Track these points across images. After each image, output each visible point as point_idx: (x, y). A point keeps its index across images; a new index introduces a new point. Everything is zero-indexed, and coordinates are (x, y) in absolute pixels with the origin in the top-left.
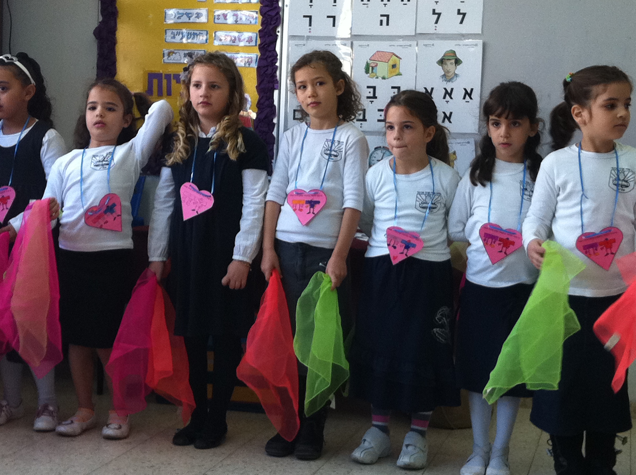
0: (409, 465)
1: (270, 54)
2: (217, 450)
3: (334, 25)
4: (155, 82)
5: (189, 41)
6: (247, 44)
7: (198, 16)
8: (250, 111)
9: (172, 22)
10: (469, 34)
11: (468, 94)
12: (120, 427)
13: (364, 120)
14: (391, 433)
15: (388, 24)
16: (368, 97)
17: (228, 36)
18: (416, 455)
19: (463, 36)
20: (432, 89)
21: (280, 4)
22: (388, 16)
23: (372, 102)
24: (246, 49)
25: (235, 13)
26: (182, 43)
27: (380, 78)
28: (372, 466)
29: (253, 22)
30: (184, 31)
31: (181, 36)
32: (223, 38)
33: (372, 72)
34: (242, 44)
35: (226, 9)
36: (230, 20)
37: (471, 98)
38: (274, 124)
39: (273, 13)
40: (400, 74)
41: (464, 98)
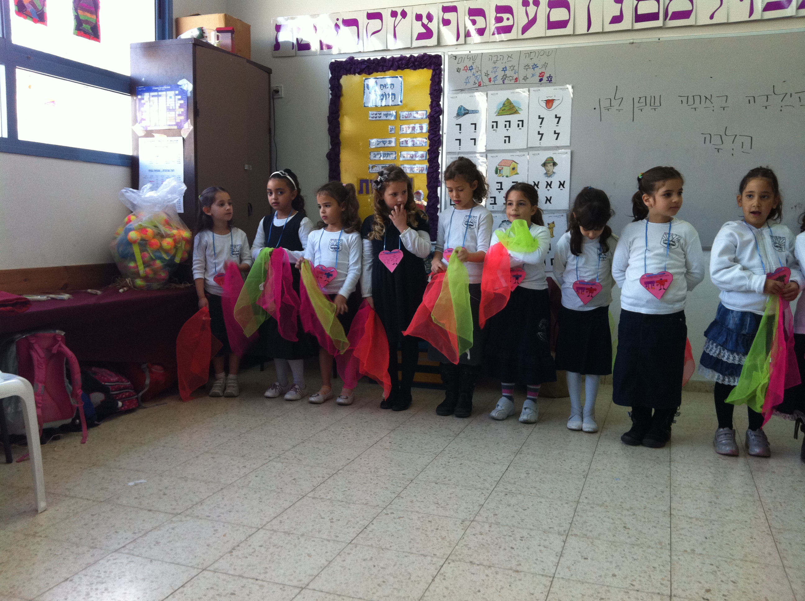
0: (527, 421)
1: (435, 164)
3: (475, 144)
4: (364, 185)
5: (385, 158)
6: (421, 159)
7: (390, 142)
8: (423, 201)
9: (374, 147)
10: (561, 146)
11: (562, 184)
12: (347, 398)
13: (495, 203)
14: (515, 401)
15: (509, 142)
16: (497, 189)
17: (408, 154)
18: (530, 415)
19: (558, 148)
20: (538, 182)
21: (441, 133)
22: (509, 137)
23: (500, 192)
24: (420, 162)
25: (413, 139)
26: (380, 160)
27: (505, 177)
28: (503, 421)
29: (424, 144)
30: (381, 152)
31: (379, 156)
32: (405, 156)
33: (500, 173)
34: (417, 159)
35: (407, 137)
36: (410, 144)
37: (564, 187)
38: (438, 208)
39: (436, 139)
40: (517, 174)
41: (559, 187)
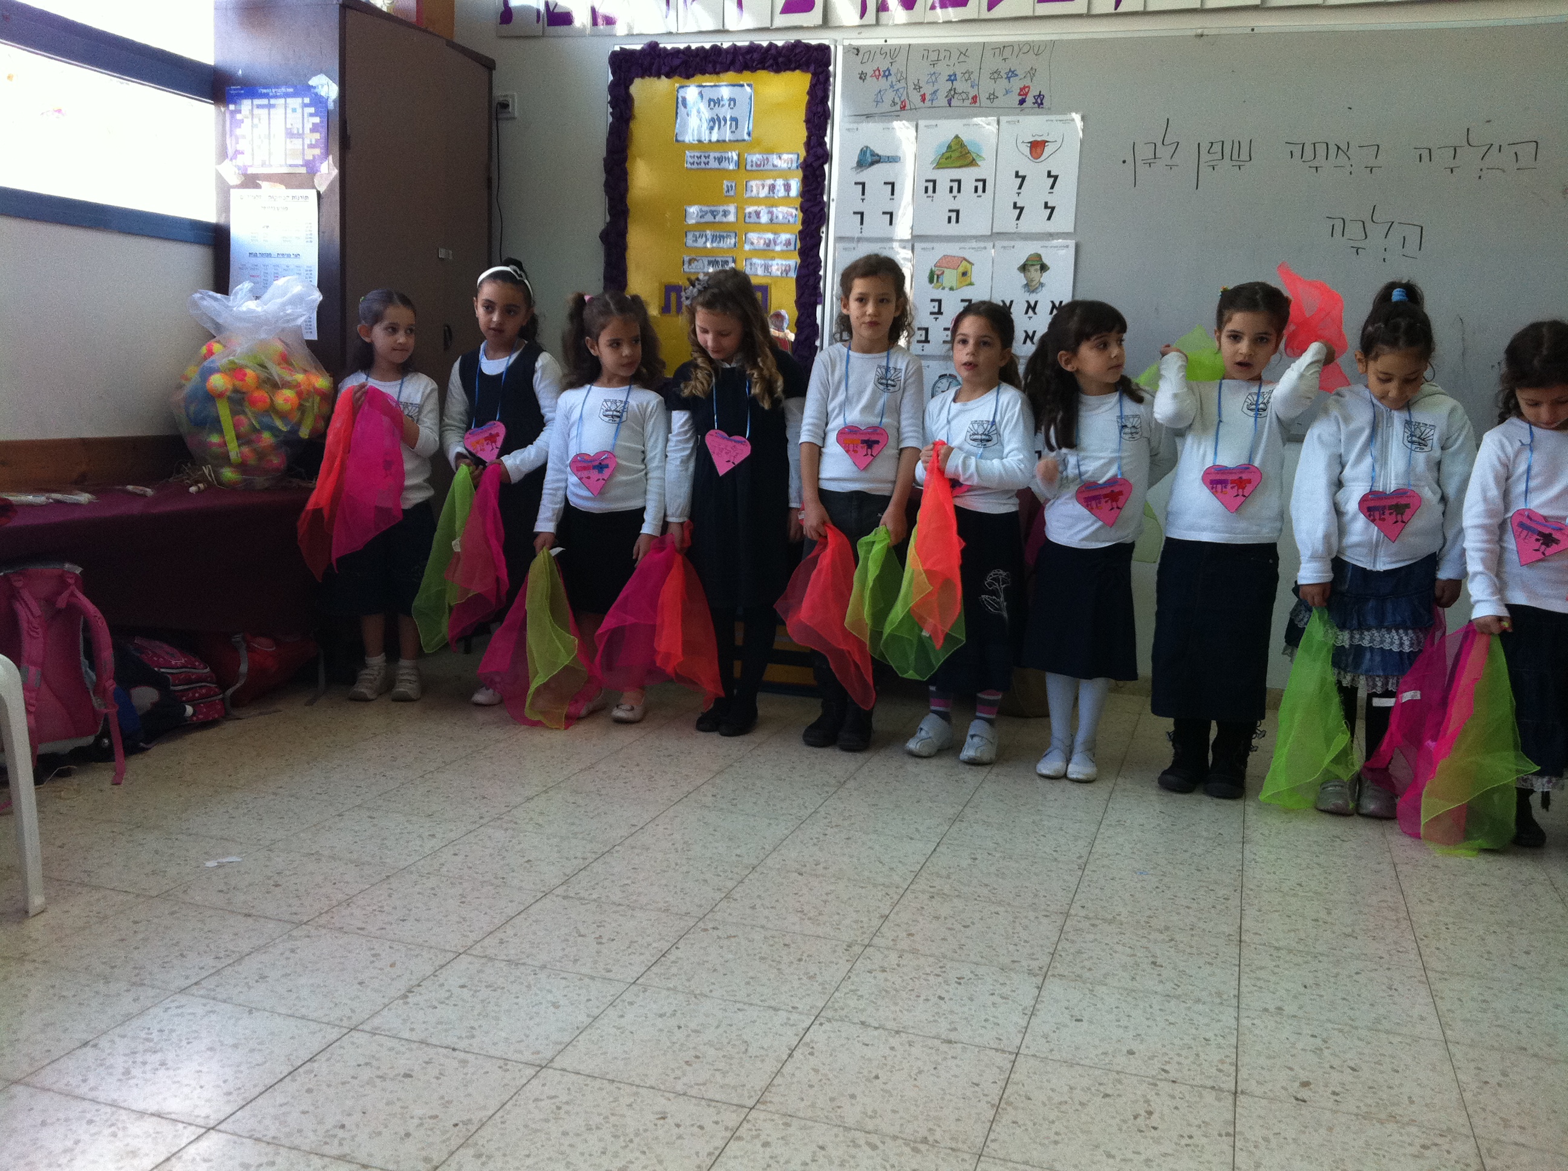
0: (974, 759)
1: (812, 260)
2: (745, 738)
3: (891, 223)
4: (673, 296)
5: (715, 245)
6: (785, 248)
7: (726, 214)
8: (787, 331)
9: (693, 221)
10: (1058, 234)
12: (632, 709)
13: (927, 341)
14: (954, 721)
15: (957, 221)
16: (932, 313)
17: (761, 238)
18: (982, 748)
19: (1051, 236)
20: (1012, 302)
21: (825, 198)
22: (958, 212)
23: (937, 319)
24: (783, 254)
25: (770, 209)
26: (706, 247)
27: (947, 289)
28: (931, 760)
29: (792, 220)
30: (708, 232)
31: (704, 239)
32: (755, 241)
33: (938, 281)
34: (778, 248)
35: (758, 204)
36: (764, 219)
38: (816, 348)
39: (816, 209)
40: (971, 284)
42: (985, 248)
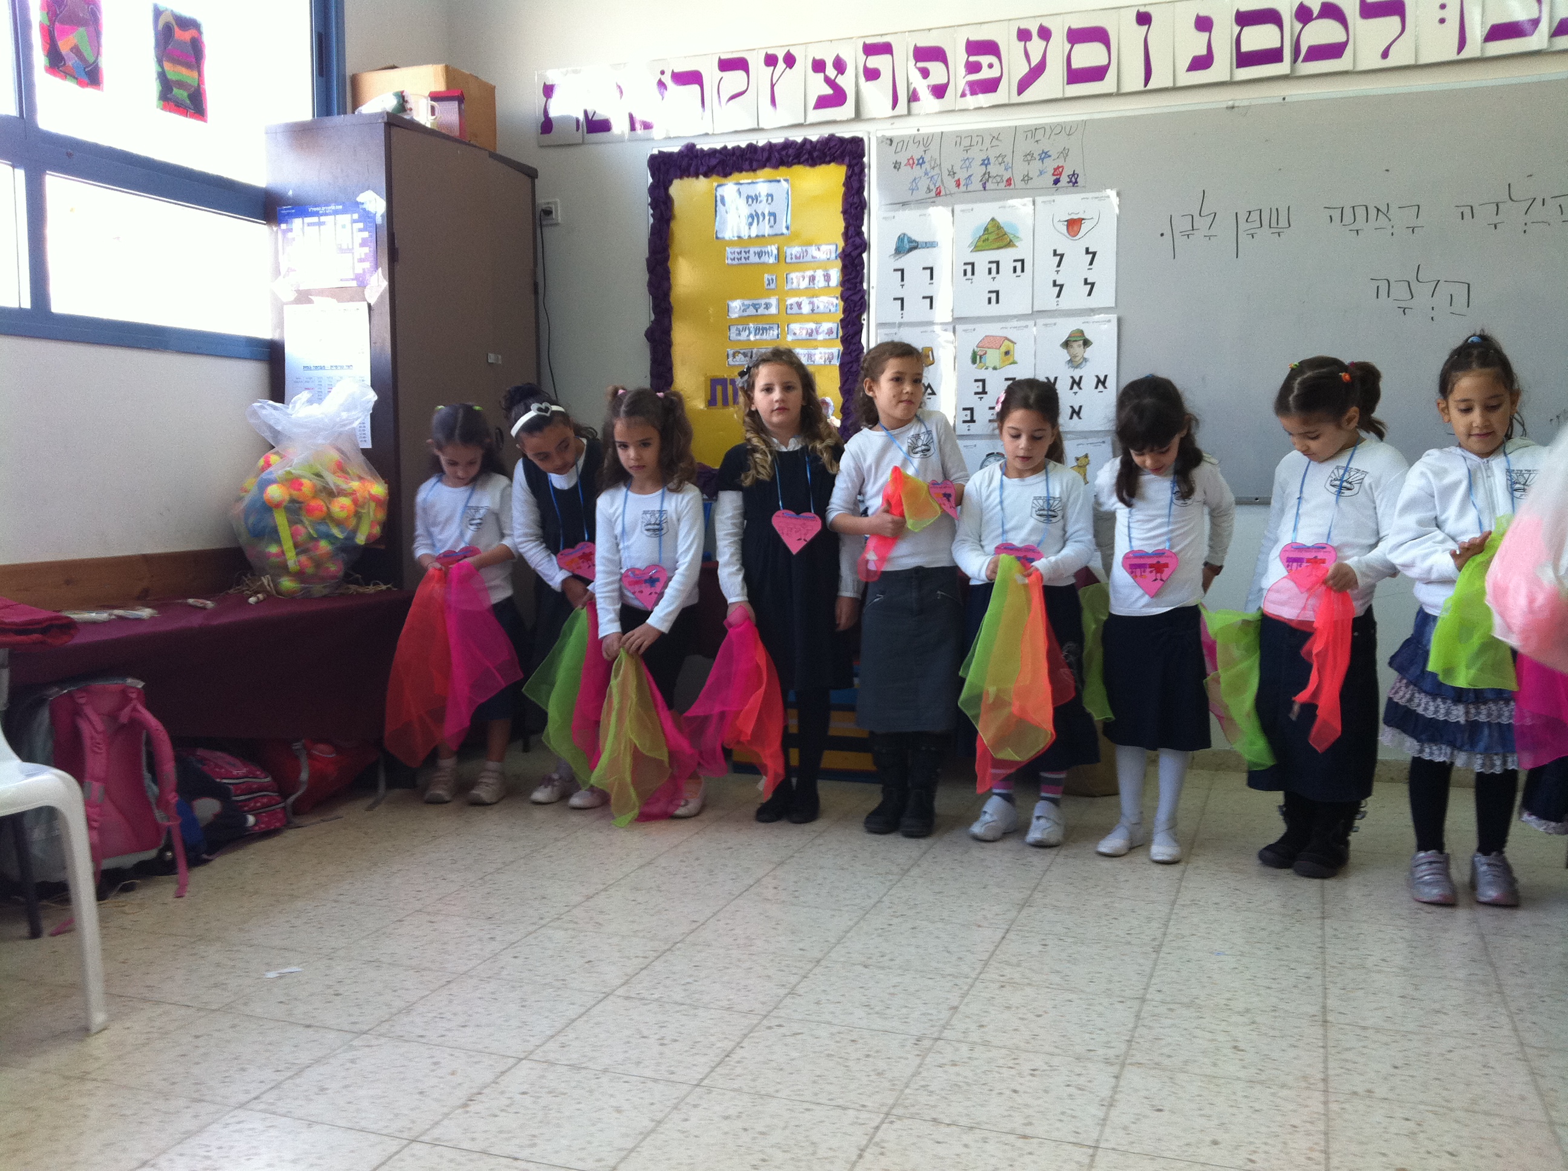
0: (1041, 842)
3: (931, 308)
4: (719, 388)
5: (758, 337)
6: (827, 337)
7: (767, 306)
8: (833, 418)
9: (736, 315)
10: (1099, 308)
11: (1101, 382)
13: (972, 421)
14: (1018, 803)
15: (997, 302)
16: (976, 393)
17: (803, 329)
18: (1049, 830)
19: (1093, 311)
20: (1056, 378)
21: (865, 286)
22: (997, 292)
23: (981, 398)
24: (826, 343)
25: (812, 300)
26: (749, 340)
27: (990, 369)
29: (833, 309)
30: (751, 325)
31: (747, 331)
32: (798, 332)
33: (980, 362)
34: (821, 337)
35: (799, 296)
36: (806, 309)
37: (1105, 388)
39: (856, 298)
40: (1014, 363)
41: (1096, 387)
42: (1027, 327)
